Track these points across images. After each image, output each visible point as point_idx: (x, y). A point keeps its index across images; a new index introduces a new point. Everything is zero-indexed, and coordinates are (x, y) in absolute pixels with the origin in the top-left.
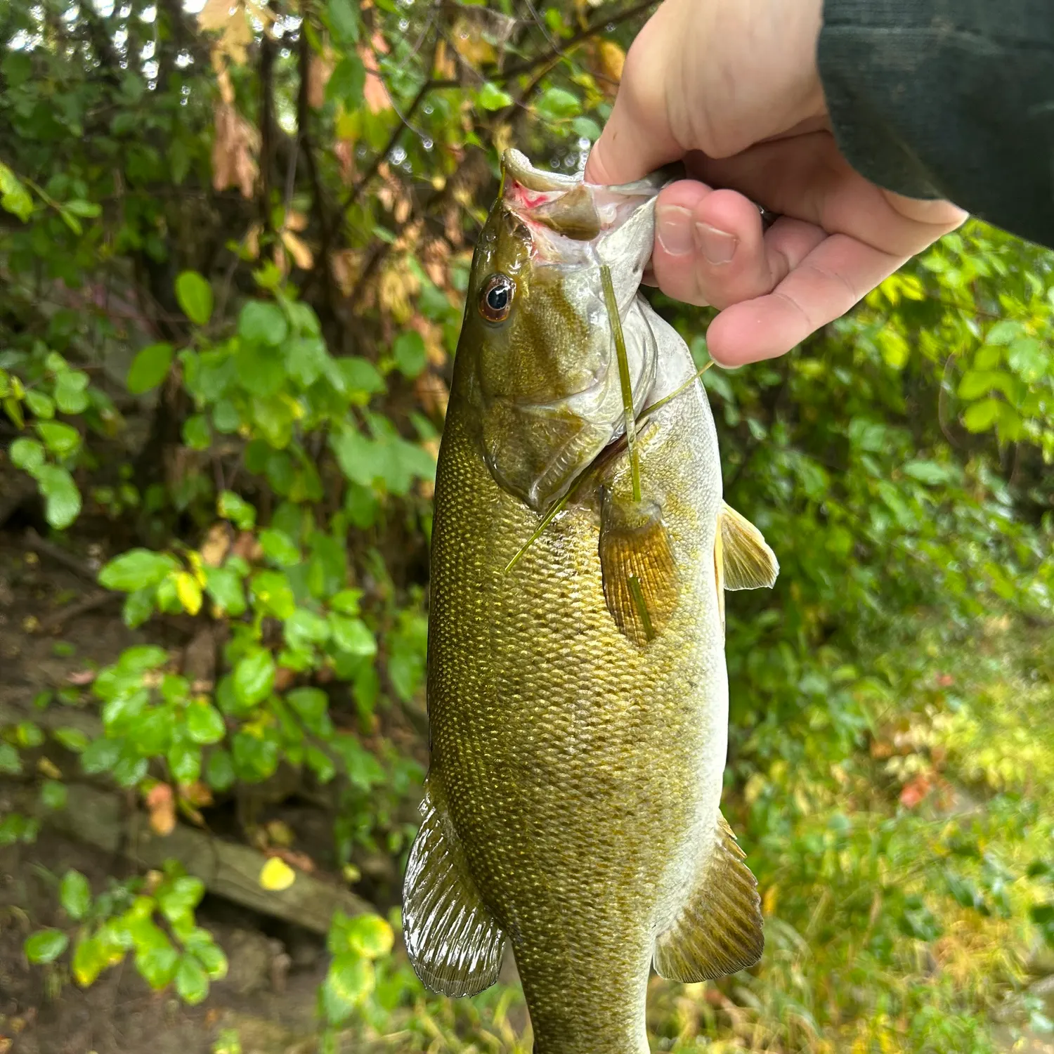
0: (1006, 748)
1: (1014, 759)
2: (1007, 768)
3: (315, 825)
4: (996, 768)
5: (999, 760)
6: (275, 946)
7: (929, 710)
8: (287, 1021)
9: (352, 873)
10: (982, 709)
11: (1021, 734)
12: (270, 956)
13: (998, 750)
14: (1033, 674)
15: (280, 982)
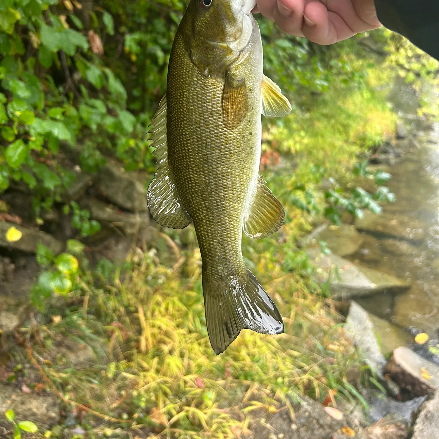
0: (297, 138)
1: (300, 143)
2: (298, 147)
3: (19, 201)
4: (294, 147)
5: (295, 143)
6: (7, 260)
7: (269, 126)
8: (16, 294)
9: (40, 221)
10: (287, 124)
11: (303, 133)
12: (5, 265)
13: (294, 139)
14: (303, 108)
15: (11, 276)
